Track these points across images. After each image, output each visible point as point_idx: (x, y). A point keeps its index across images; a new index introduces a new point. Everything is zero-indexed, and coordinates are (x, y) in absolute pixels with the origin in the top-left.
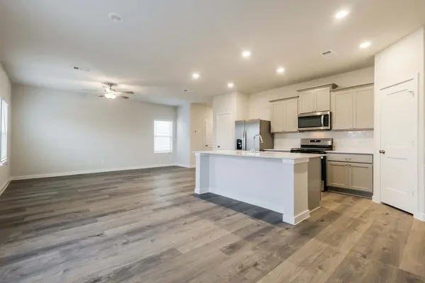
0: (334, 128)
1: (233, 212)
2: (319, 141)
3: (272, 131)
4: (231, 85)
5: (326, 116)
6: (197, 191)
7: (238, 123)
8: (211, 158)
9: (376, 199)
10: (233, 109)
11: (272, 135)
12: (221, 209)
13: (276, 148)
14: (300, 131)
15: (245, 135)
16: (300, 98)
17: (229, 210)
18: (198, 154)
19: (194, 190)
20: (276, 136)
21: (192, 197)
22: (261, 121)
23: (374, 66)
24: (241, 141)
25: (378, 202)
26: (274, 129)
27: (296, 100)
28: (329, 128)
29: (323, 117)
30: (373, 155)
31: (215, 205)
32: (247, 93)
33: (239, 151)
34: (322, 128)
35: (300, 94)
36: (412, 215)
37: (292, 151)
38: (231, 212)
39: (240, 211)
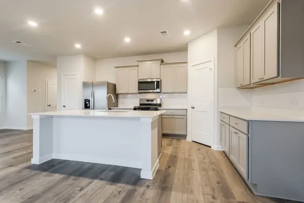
0: (163, 91)
1: (87, 180)
2: (152, 101)
3: (117, 92)
4: (78, 46)
5: (158, 82)
6: (36, 160)
7: (85, 85)
8: (54, 120)
9: (189, 139)
10: (80, 70)
11: (117, 96)
12: (71, 180)
13: (120, 106)
14: (140, 93)
15: (93, 95)
16: (139, 67)
17: (81, 179)
18: (36, 117)
19: (30, 160)
20: (120, 96)
21: (27, 172)
22: (108, 83)
23: (187, 51)
24: (89, 101)
25: (190, 141)
26: (119, 91)
27: (136, 68)
28: (159, 91)
29: (156, 83)
30: (187, 110)
31: (62, 176)
32: (94, 57)
33: (87, 110)
34: (155, 91)
35: (140, 64)
36: (210, 147)
37: (135, 109)
38: (84, 181)
39: (95, 177)
